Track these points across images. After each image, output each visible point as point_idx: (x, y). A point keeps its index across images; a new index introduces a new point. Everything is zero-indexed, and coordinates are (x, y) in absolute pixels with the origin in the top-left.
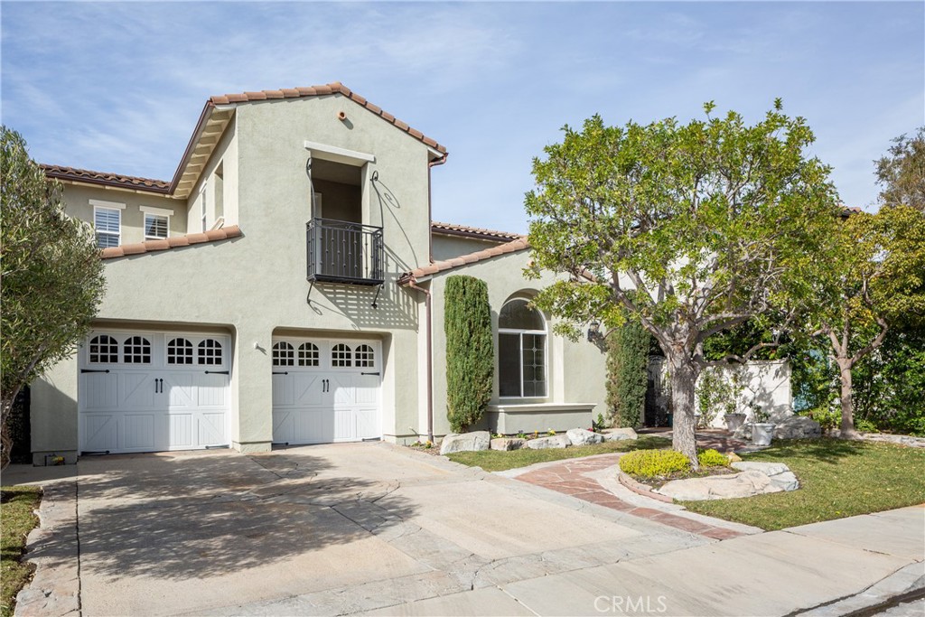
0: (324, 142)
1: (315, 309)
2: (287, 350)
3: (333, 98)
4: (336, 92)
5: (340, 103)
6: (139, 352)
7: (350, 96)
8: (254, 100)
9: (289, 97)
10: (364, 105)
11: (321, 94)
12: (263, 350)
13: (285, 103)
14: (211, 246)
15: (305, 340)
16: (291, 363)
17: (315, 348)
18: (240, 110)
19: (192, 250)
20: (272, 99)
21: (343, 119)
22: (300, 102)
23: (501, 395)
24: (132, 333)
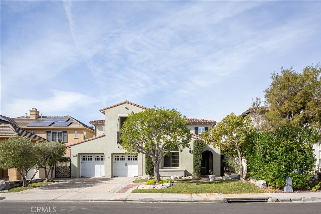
0: (123, 114)
1: (120, 149)
2: (118, 157)
3: (124, 104)
4: (125, 103)
5: (126, 105)
6: (90, 159)
7: (128, 103)
8: (108, 108)
9: (115, 106)
10: (131, 104)
11: (122, 104)
12: (109, 158)
13: (114, 108)
14: (100, 138)
15: (122, 155)
16: (119, 160)
17: (124, 157)
18: (105, 111)
19: (96, 139)
20: (111, 107)
21: (127, 108)
22: (117, 107)
23: (164, 167)
24: (89, 155)
